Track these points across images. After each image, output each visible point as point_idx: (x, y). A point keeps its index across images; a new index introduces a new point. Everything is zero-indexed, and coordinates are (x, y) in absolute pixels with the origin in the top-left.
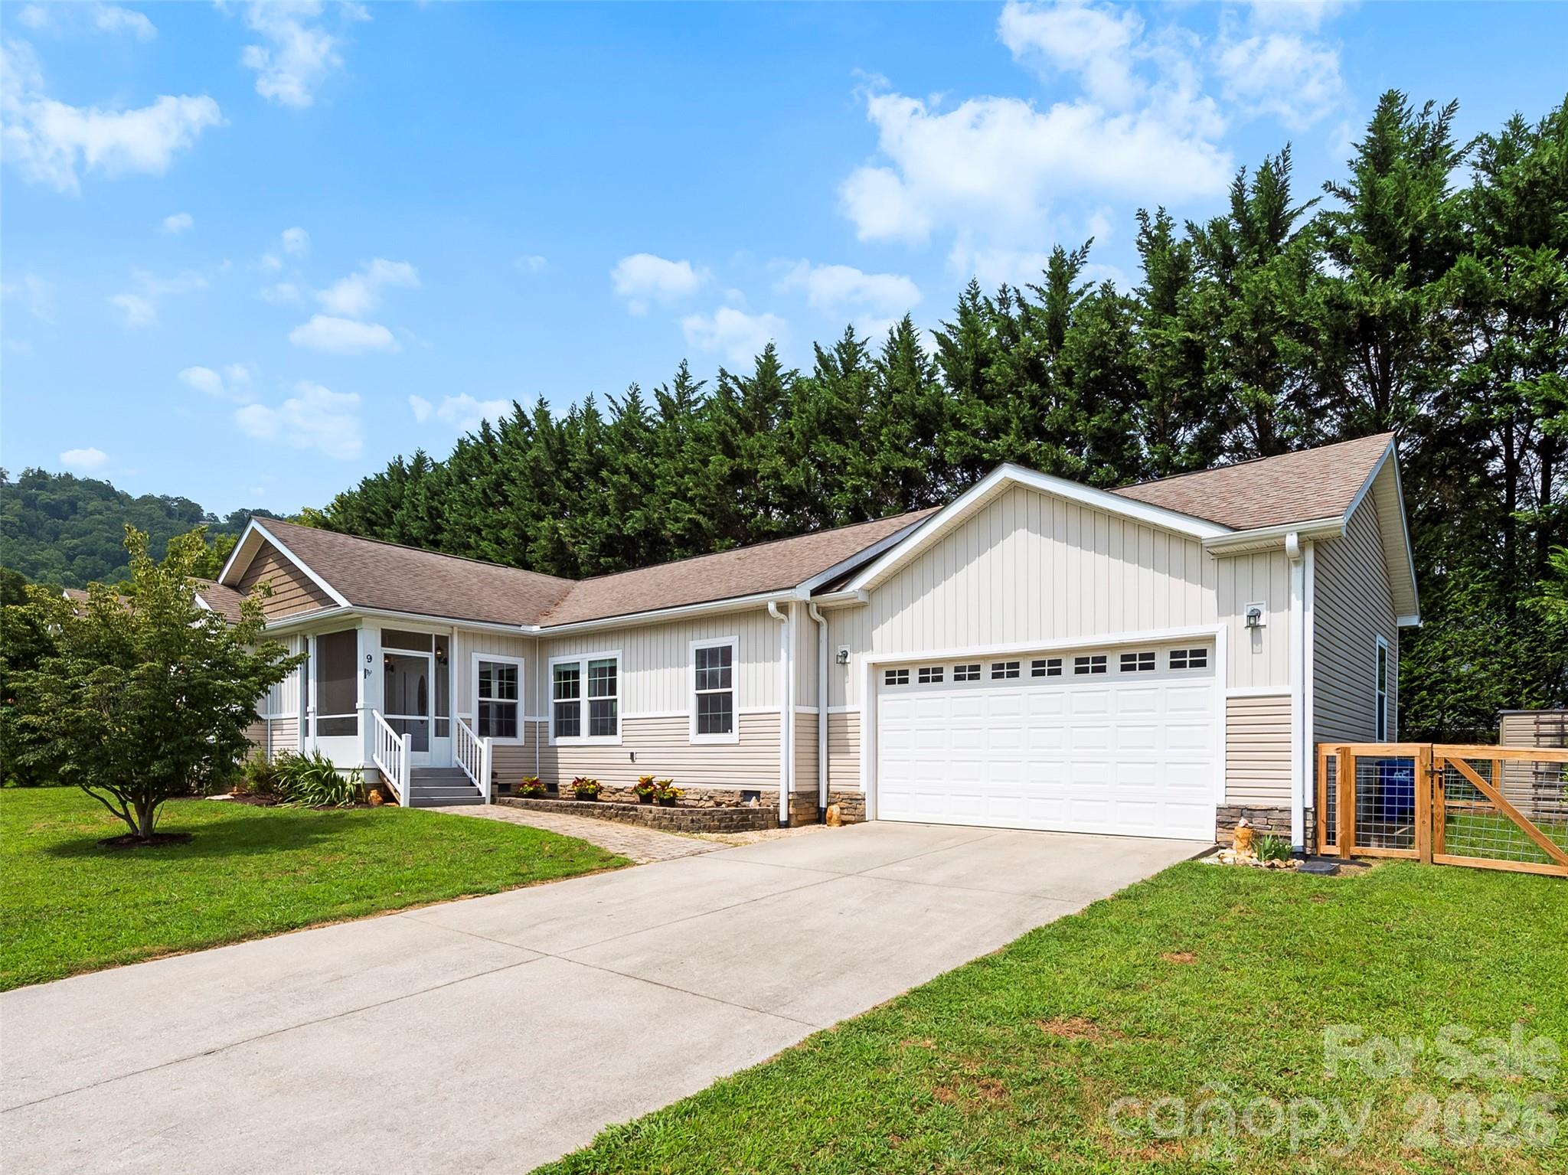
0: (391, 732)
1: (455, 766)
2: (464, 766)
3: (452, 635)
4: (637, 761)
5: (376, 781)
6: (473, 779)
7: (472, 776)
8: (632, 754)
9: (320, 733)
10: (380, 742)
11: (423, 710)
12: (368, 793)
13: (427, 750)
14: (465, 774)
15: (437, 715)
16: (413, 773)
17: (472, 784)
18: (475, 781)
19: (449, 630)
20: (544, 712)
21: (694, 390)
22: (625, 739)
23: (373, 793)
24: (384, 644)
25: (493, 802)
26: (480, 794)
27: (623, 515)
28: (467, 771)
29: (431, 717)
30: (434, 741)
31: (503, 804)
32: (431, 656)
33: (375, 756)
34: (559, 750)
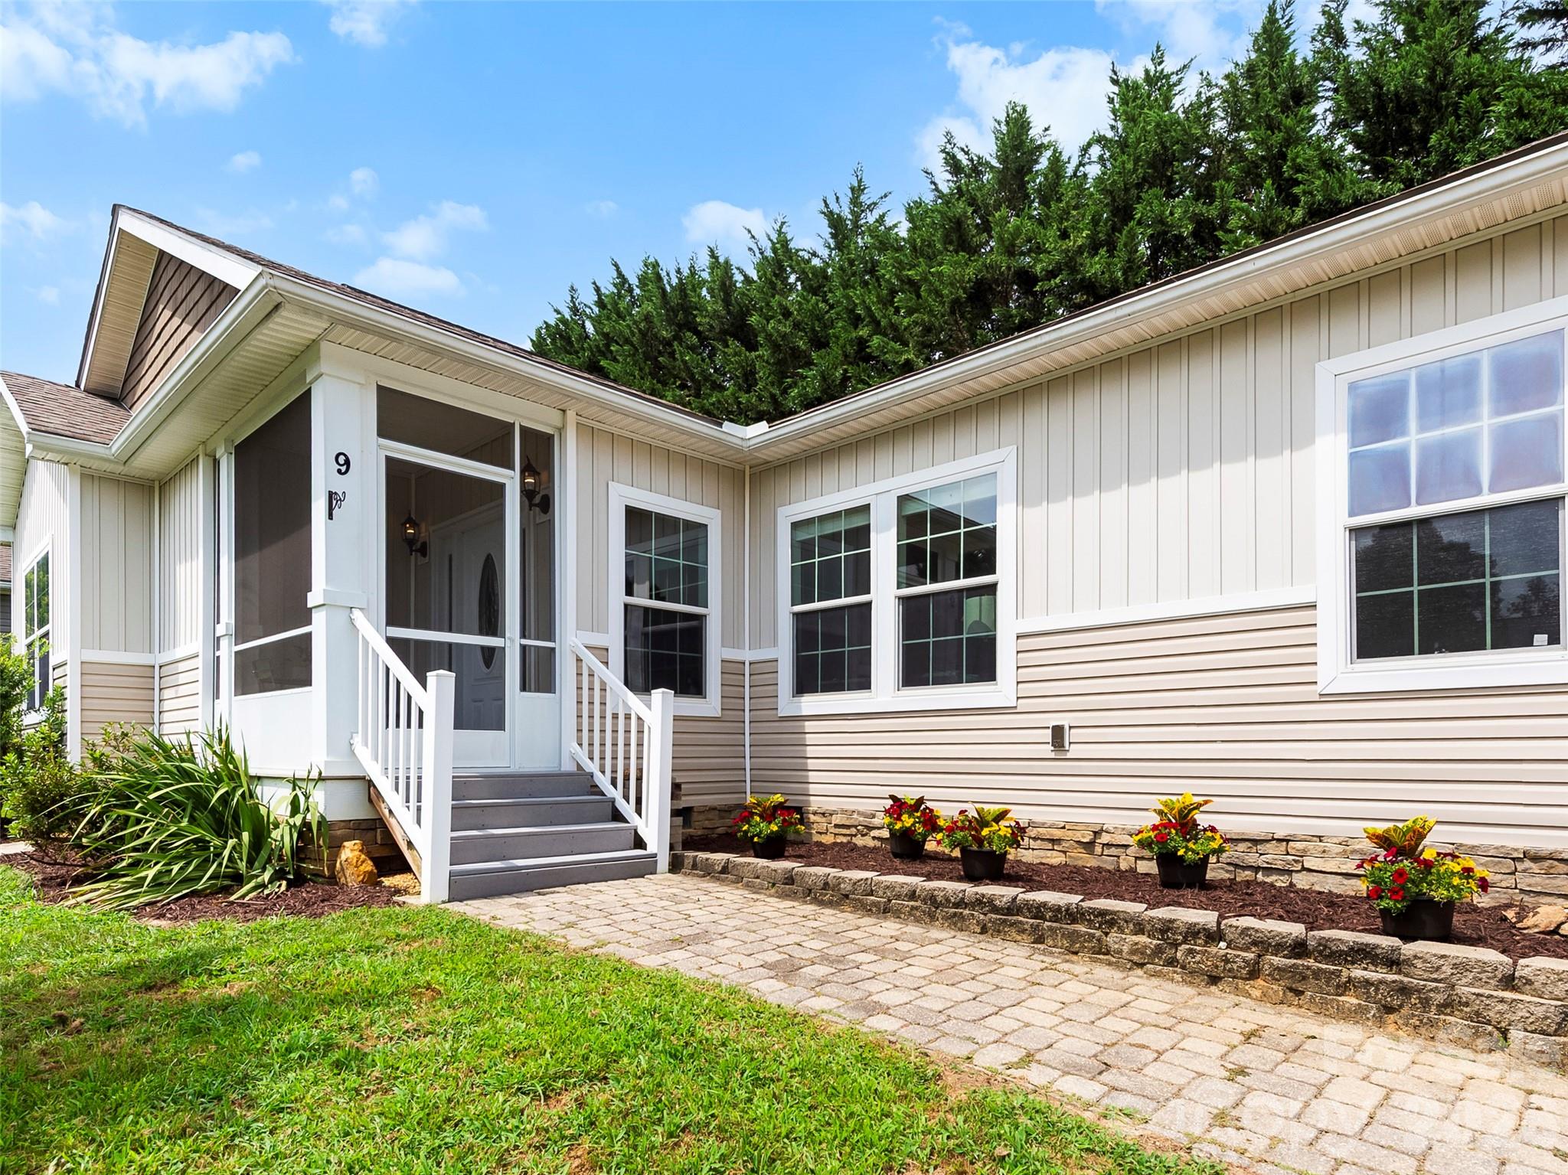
0: (401, 671)
1: (568, 767)
2: (592, 767)
3: (561, 430)
4: (1074, 751)
5: (361, 813)
6: (621, 804)
7: (616, 794)
8: (1058, 732)
9: (244, 686)
10: (371, 700)
11: (491, 623)
12: (336, 847)
13: (500, 725)
14: (595, 790)
15: (523, 636)
16: (461, 788)
17: (617, 816)
18: (627, 809)
19: (555, 418)
20: (764, 635)
21: (872, 207)
22: (1026, 689)
23: (350, 851)
24: (386, 429)
25: (675, 866)
26: (640, 843)
27: (781, 383)
28: (603, 781)
29: (511, 641)
30: (517, 702)
31: (707, 872)
32: (511, 480)
33: (357, 740)
34: (809, 726)
